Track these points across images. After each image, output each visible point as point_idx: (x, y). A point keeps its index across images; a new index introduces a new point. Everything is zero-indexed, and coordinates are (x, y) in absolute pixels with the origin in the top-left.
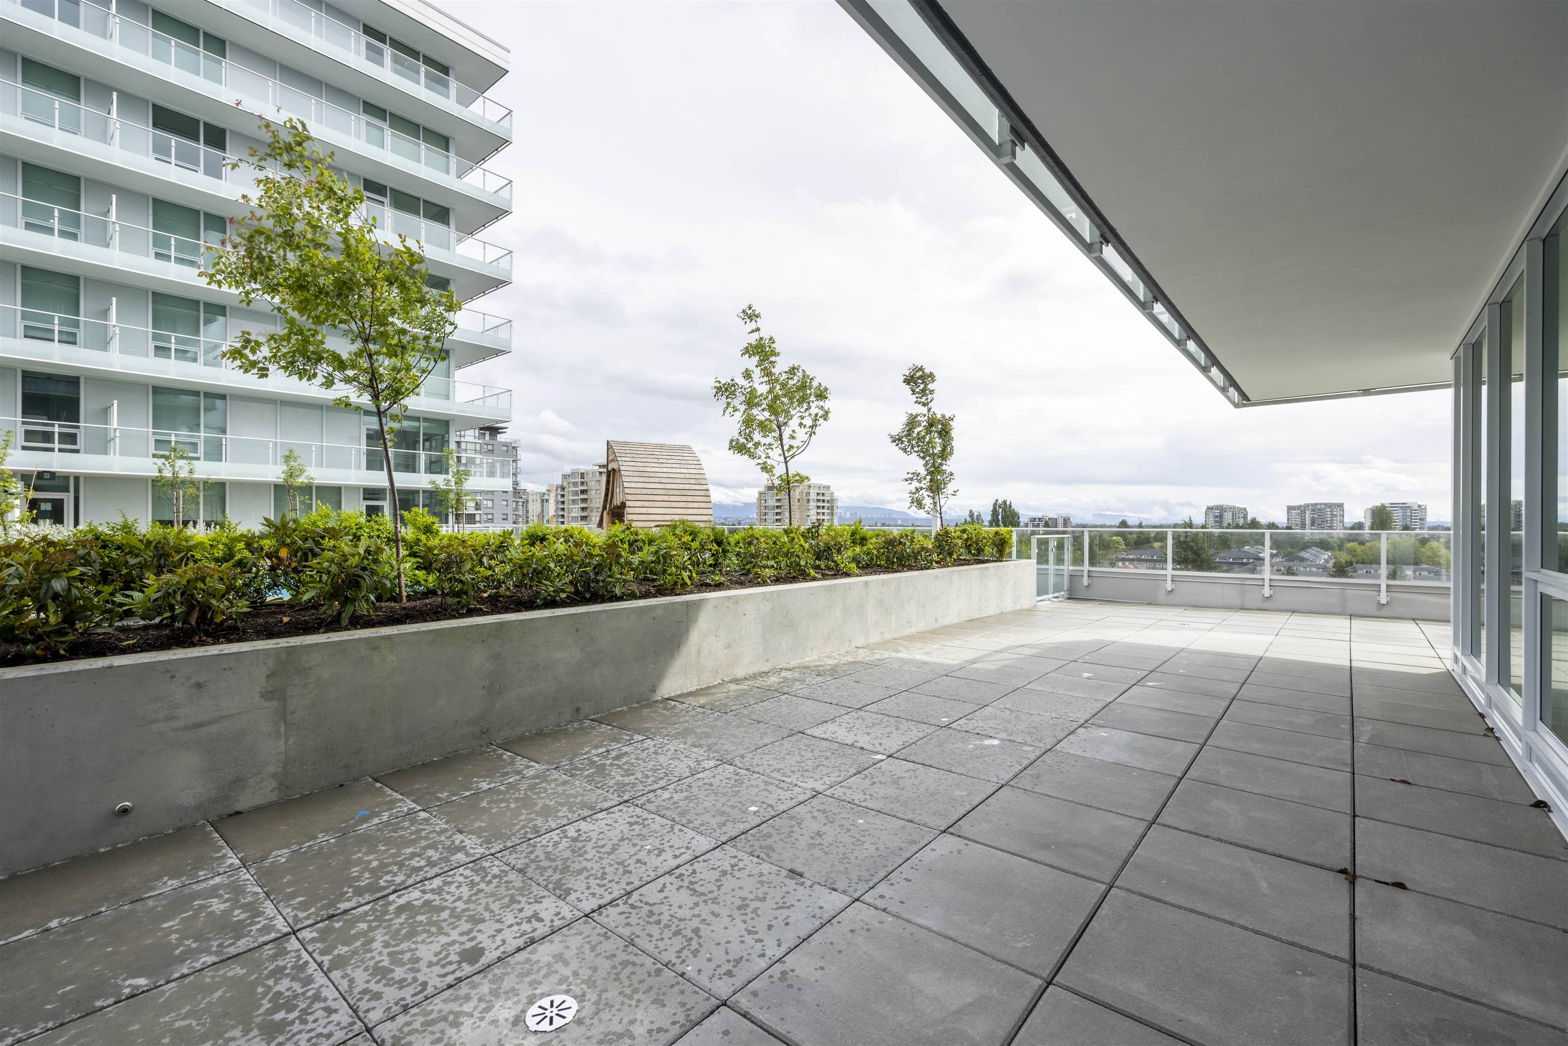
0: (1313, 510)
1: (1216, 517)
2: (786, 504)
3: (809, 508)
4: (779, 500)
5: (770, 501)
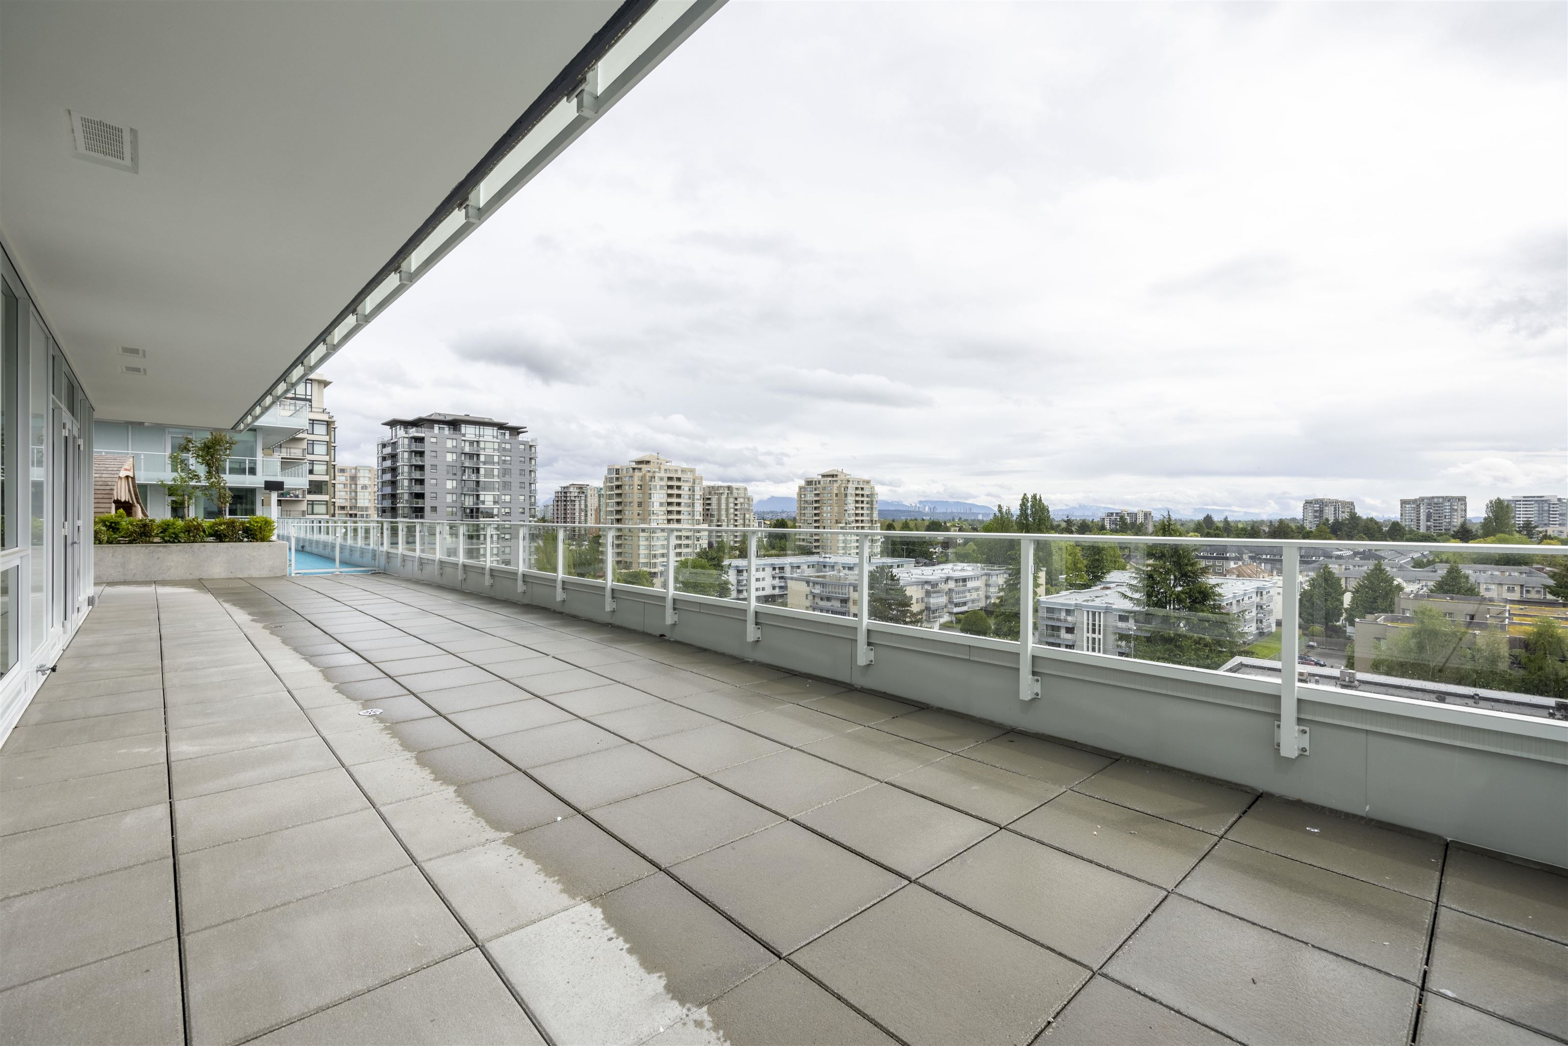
0: (1429, 504)
1: (1316, 511)
2: (824, 499)
3: (846, 502)
4: (817, 495)
5: (809, 495)
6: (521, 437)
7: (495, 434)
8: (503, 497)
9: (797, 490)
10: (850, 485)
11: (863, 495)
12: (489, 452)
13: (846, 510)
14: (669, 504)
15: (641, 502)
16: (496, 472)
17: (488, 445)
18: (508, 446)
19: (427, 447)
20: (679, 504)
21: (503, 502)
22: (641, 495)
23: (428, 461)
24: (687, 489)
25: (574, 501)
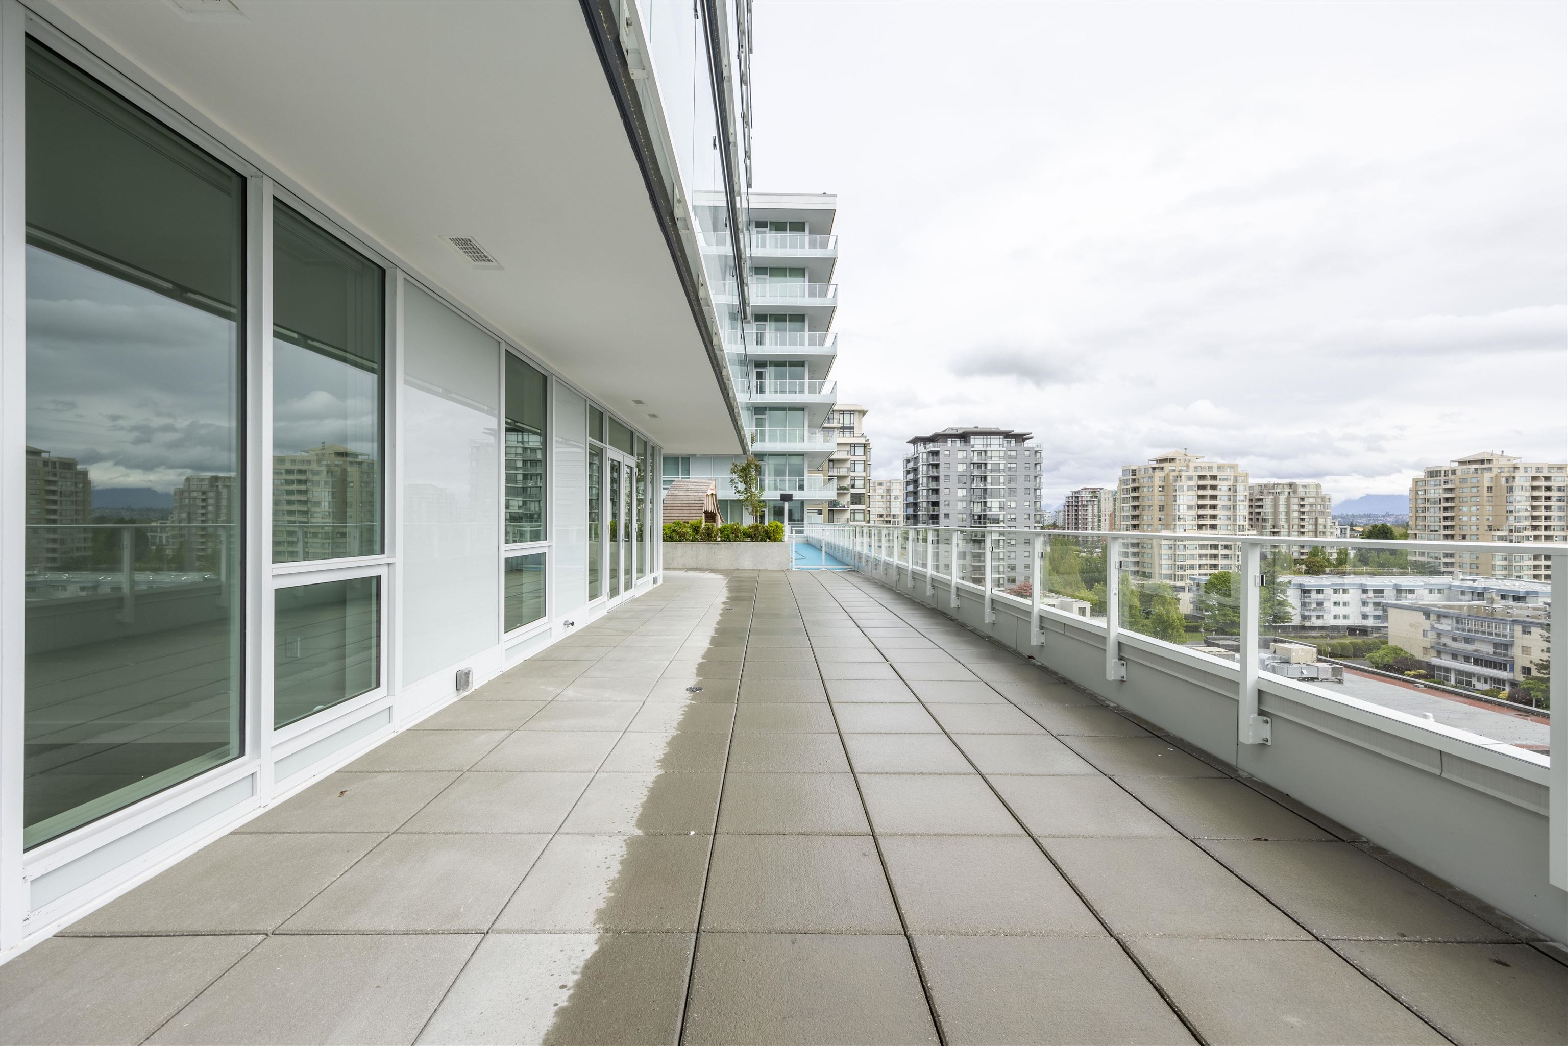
2: (1460, 495)
3: (1511, 500)
4: (1451, 490)
5: (1432, 491)
6: (1027, 443)
7: (1001, 443)
8: (1009, 503)
9: (1410, 484)
10: (1519, 474)
11: (1548, 488)
12: (995, 460)
13: (1511, 512)
14: (1200, 507)
15: (1163, 506)
16: (1002, 479)
17: (995, 454)
18: (1013, 453)
19: (942, 460)
20: (1214, 507)
21: (1009, 509)
22: (1163, 498)
23: (942, 472)
24: (1225, 488)
25: (1086, 506)
